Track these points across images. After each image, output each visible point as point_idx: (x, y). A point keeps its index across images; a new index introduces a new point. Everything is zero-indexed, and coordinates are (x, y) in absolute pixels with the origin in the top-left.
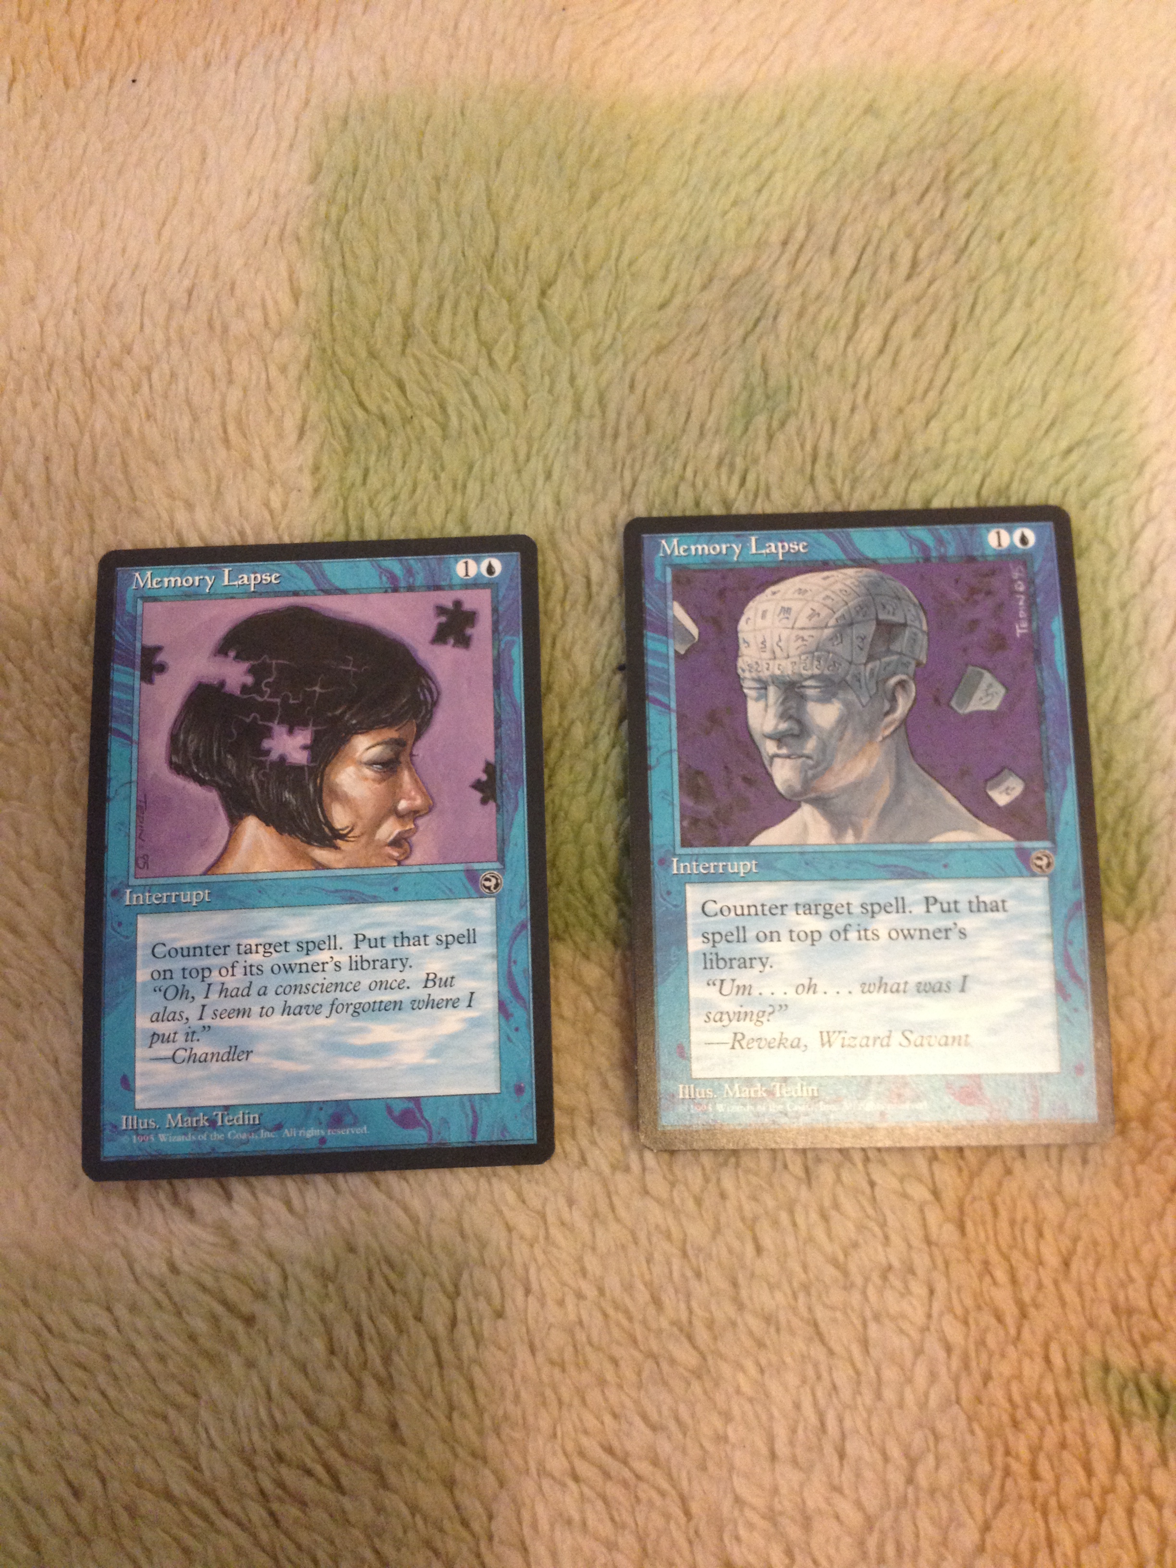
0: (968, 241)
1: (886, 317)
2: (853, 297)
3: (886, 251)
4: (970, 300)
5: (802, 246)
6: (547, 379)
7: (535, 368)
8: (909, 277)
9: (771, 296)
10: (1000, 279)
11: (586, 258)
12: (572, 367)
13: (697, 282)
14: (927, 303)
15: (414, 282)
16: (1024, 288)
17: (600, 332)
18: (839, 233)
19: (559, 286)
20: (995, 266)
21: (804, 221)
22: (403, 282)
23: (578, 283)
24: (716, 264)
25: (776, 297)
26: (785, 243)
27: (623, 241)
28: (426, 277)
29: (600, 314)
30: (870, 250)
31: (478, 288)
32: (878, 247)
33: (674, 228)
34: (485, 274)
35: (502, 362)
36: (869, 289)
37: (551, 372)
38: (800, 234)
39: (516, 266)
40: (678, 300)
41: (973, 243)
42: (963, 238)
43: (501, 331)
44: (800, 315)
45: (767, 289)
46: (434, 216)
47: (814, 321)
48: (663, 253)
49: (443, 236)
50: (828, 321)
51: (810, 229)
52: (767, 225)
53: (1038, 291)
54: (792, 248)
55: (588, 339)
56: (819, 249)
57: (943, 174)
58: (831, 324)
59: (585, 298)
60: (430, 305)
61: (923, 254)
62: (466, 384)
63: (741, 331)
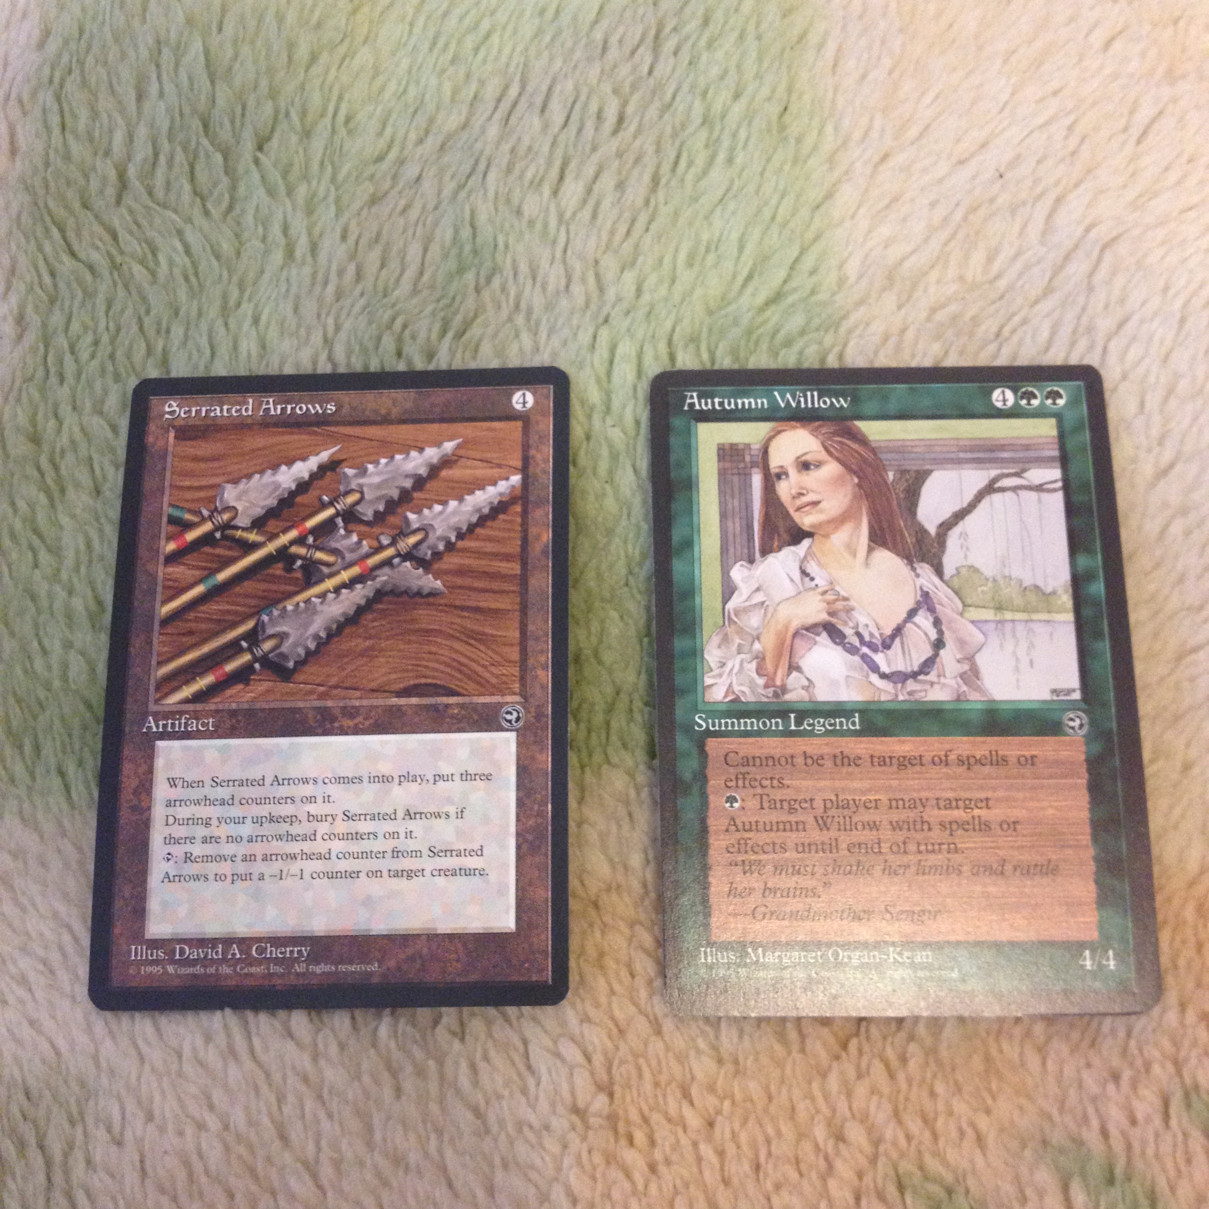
0: (674, 97)
1: (590, 171)
2: (559, 152)
3: (593, 108)
4: (673, 155)
5: (515, 104)
6: (260, 229)
7: (249, 219)
8: (615, 132)
9: (481, 152)
10: (703, 134)
11: (304, 113)
12: (285, 217)
13: (413, 136)
14: (630, 158)
15: (130, 137)
16: (726, 142)
17: (314, 183)
18: (550, 89)
19: (275, 142)
20: (700, 121)
21: (517, 78)
22: (119, 137)
23: (294, 139)
24: (431, 120)
25: (487, 152)
26: (499, 101)
27: (340, 98)
28: (142, 132)
29: (315, 166)
30: (578, 106)
31: (193, 144)
32: (586, 105)
33: (392, 86)
34: (201, 129)
35: (216, 213)
36: (575, 146)
37: (265, 223)
38: (513, 91)
39: (232, 122)
40: (393, 155)
41: (678, 99)
42: (669, 95)
43: (215, 184)
44: (509, 170)
45: (479, 146)
46: (154, 76)
47: (521, 177)
48: (380, 108)
49: (161, 94)
50: (534, 176)
51: (523, 87)
52: (482, 83)
53: (740, 145)
54: (505, 105)
55: (302, 191)
56: (531, 105)
57: (653, 32)
58: (537, 180)
59: (301, 151)
60: (145, 160)
61: (630, 110)
62: (180, 233)
63: (453, 185)
